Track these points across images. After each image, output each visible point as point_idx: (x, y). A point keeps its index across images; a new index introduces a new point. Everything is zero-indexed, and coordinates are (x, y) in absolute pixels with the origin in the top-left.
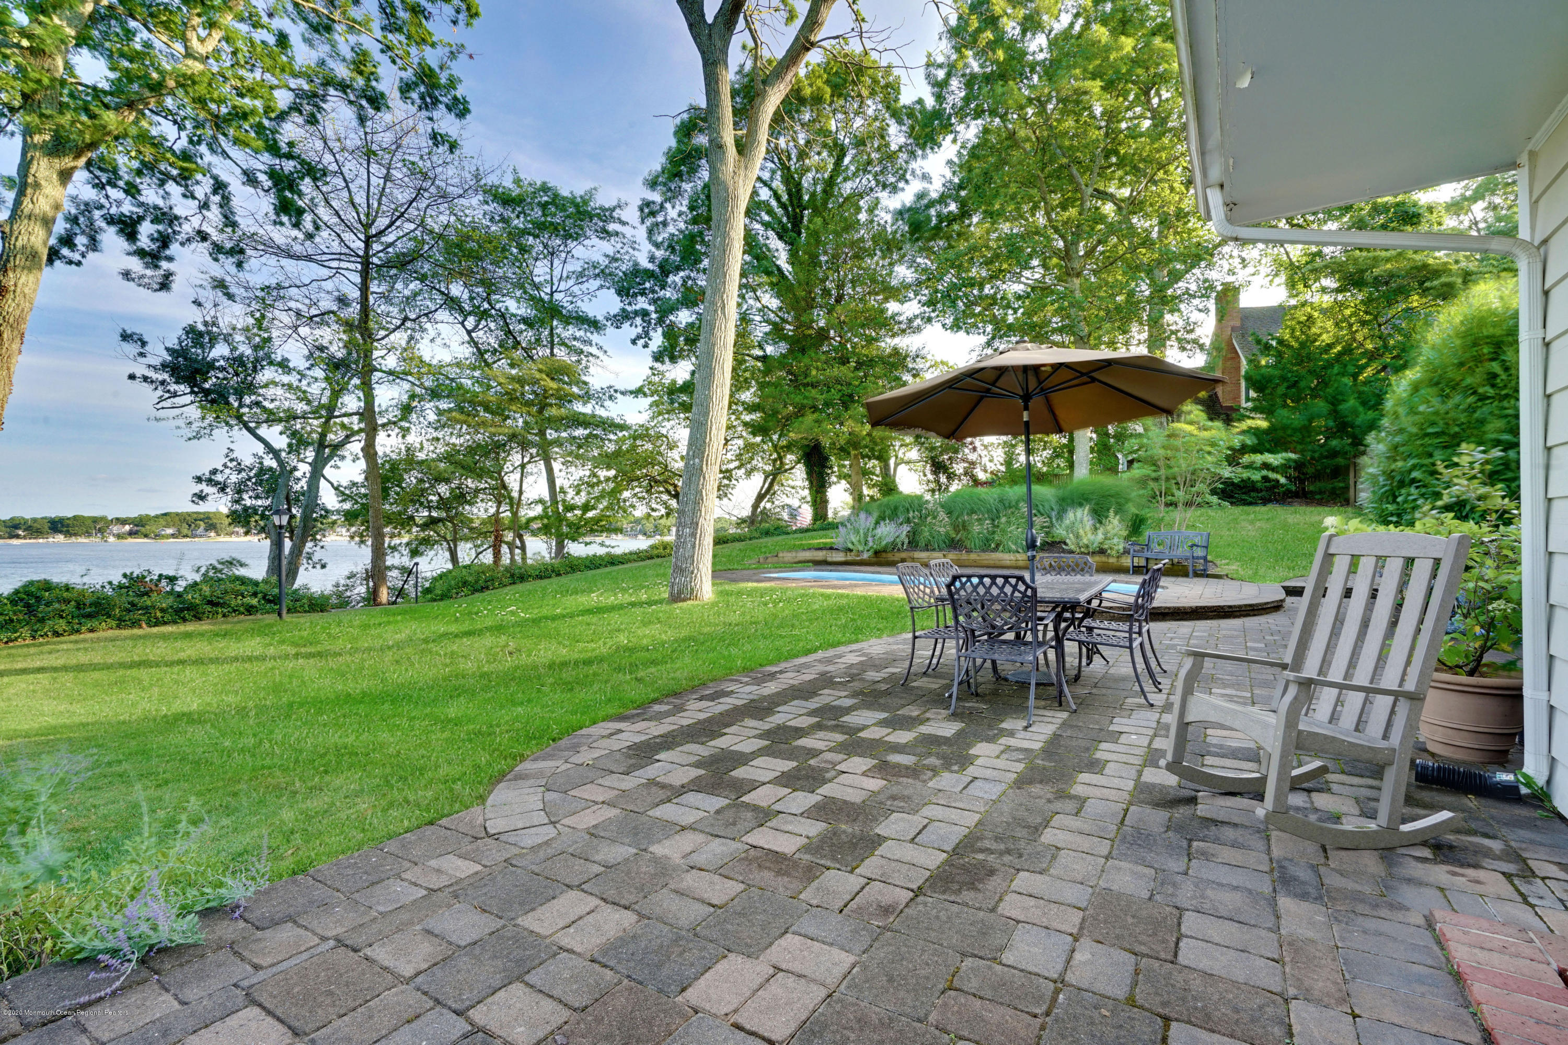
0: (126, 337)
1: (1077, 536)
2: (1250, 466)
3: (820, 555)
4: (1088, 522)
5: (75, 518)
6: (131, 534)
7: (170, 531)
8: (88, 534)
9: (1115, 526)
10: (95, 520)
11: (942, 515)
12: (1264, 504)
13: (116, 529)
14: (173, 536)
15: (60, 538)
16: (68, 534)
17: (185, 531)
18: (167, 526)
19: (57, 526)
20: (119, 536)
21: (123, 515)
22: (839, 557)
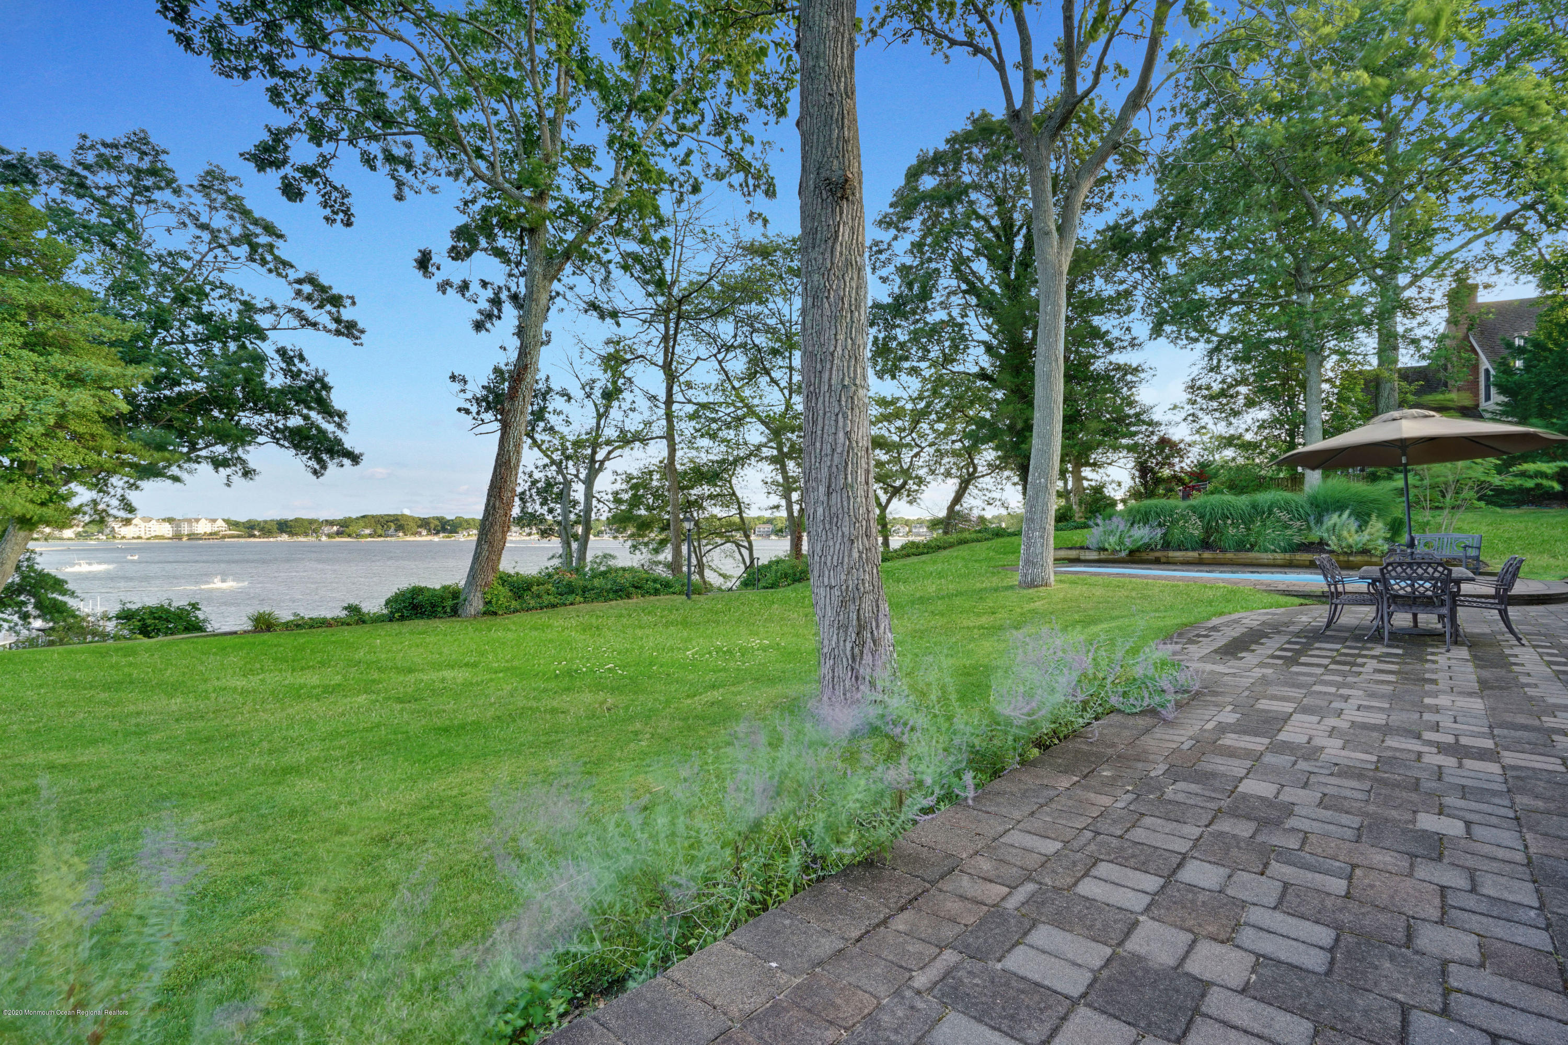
0: (453, 378)
1: (1339, 538)
2: (1523, 474)
3: (1073, 554)
4: (1354, 526)
5: (296, 520)
6: (338, 533)
7: (367, 531)
8: (306, 535)
9: (1377, 528)
10: (311, 522)
11: (1194, 518)
12: (1518, 506)
13: (326, 529)
14: (370, 535)
15: (285, 538)
16: (291, 534)
17: (380, 532)
18: (365, 527)
19: (284, 527)
20: (329, 536)
21: (330, 518)
22: (1093, 556)
